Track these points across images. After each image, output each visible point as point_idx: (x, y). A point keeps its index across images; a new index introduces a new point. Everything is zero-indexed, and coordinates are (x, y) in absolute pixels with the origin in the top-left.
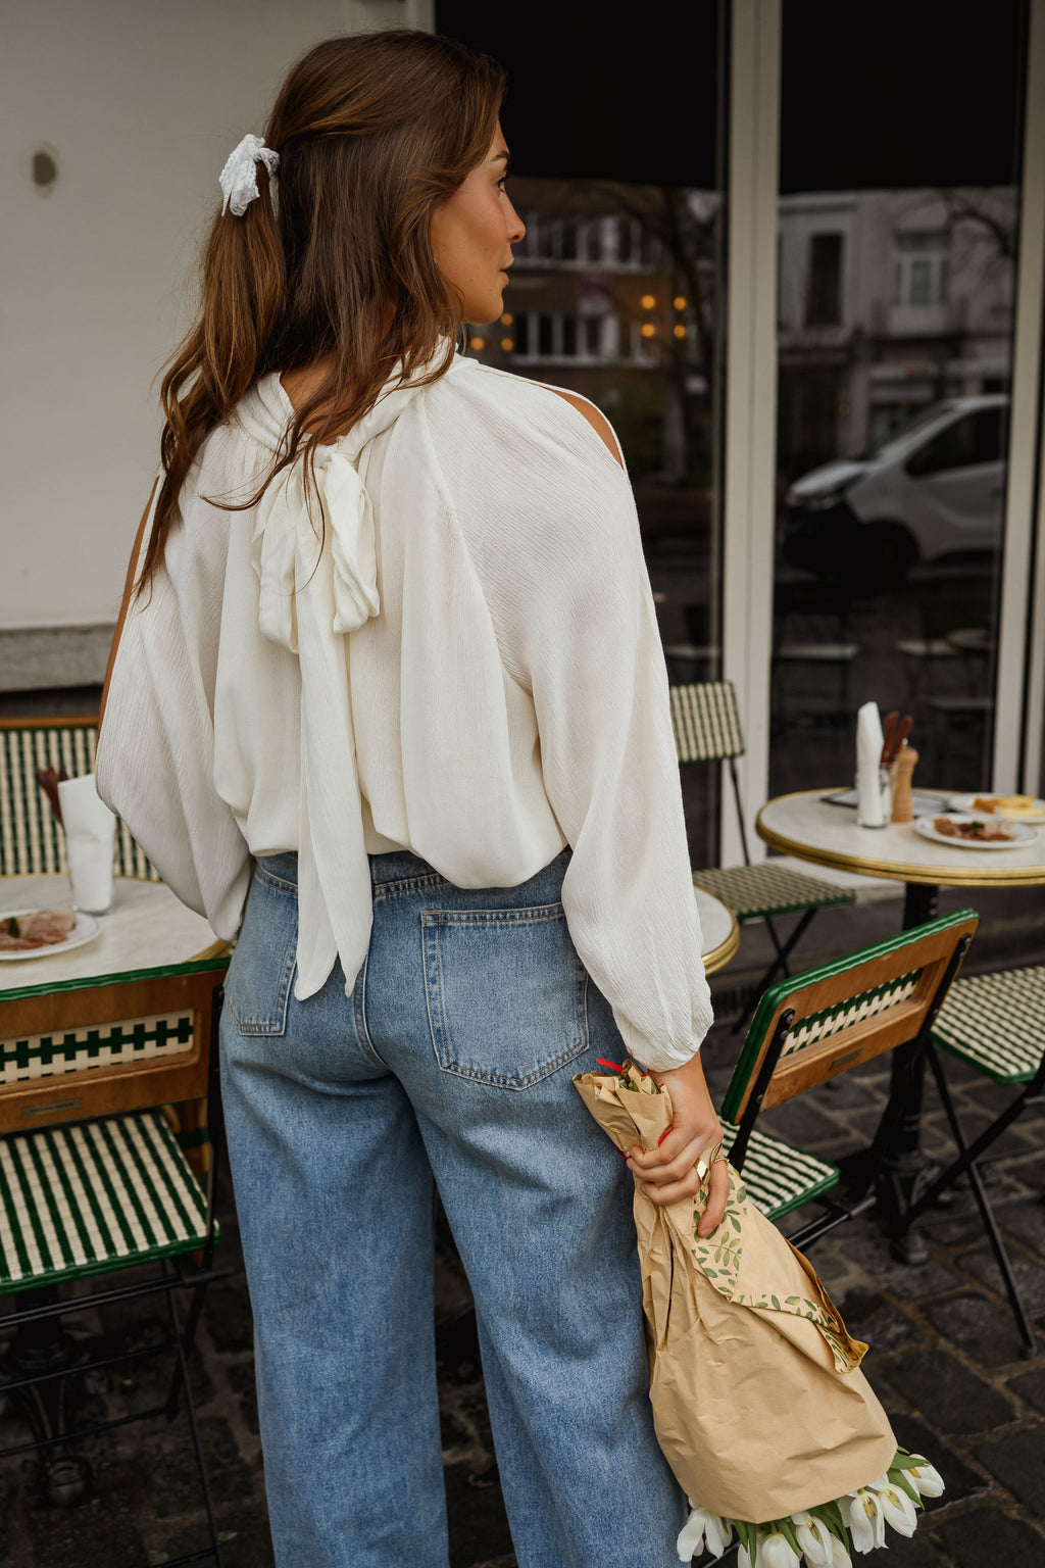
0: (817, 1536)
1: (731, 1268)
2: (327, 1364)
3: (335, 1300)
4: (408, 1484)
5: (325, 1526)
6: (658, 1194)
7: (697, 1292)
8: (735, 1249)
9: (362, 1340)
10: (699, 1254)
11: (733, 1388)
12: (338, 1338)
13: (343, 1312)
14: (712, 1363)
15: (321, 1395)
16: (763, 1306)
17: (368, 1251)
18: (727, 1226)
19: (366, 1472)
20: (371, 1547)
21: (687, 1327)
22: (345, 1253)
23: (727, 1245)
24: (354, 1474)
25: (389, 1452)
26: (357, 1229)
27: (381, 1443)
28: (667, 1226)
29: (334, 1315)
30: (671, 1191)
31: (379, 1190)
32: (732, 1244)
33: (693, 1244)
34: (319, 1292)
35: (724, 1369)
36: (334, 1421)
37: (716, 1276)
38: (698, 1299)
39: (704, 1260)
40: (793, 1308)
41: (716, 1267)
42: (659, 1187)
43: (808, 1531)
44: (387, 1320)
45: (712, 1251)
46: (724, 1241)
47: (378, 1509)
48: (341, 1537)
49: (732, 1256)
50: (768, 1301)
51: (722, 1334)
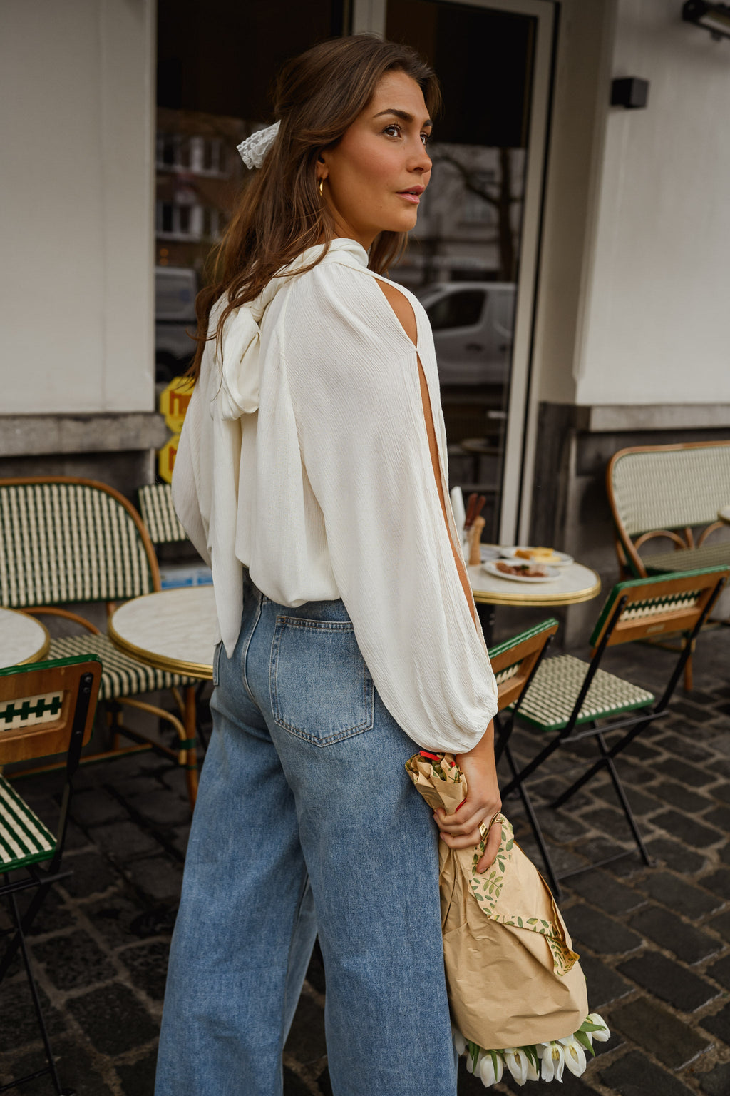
0: (519, 1061)
1: (493, 896)
2: (212, 909)
3: (226, 867)
4: (249, 1010)
5: (188, 1014)
6: (452, 842)
7: (468, 906)
8: (498, 883)
9: (235, 902)
10: (474, 883)
11: (483, 967)
12: (223, 894)
13: (230, 877)
14: (471, 950)
15: (203, 927)
16: (511, 924)
17: (254, 844)
18: (496, 866)
19: (221, 990)
20: (217, 1038)
21: (458, 925)
22: (239, 838)
23: (493, 880)
24: (212, 988)
25: (241, 984)
26: (250, 827)
27: (237, 976)
28: (454, 860)
29: (224, 877)
30: (462, 841)
31: (270, 807)
32: (497, 880)
33: (470, 876)
34: (219, 859)
35: (478, 955)
36: (207, 948)
37: (482, 900)
38: (468, 911)
39: (476, 887)
40: (531, 927)
41: (484, 894)
42: (454, 837)
43: (513, 1058)
44: (256, 896)
45: (483, 882)
46: (492, 876)
47: (224, 1018)
48: (197, 1024)
49: (495, 888)
50: (515, 921)
51: (481, 935)
